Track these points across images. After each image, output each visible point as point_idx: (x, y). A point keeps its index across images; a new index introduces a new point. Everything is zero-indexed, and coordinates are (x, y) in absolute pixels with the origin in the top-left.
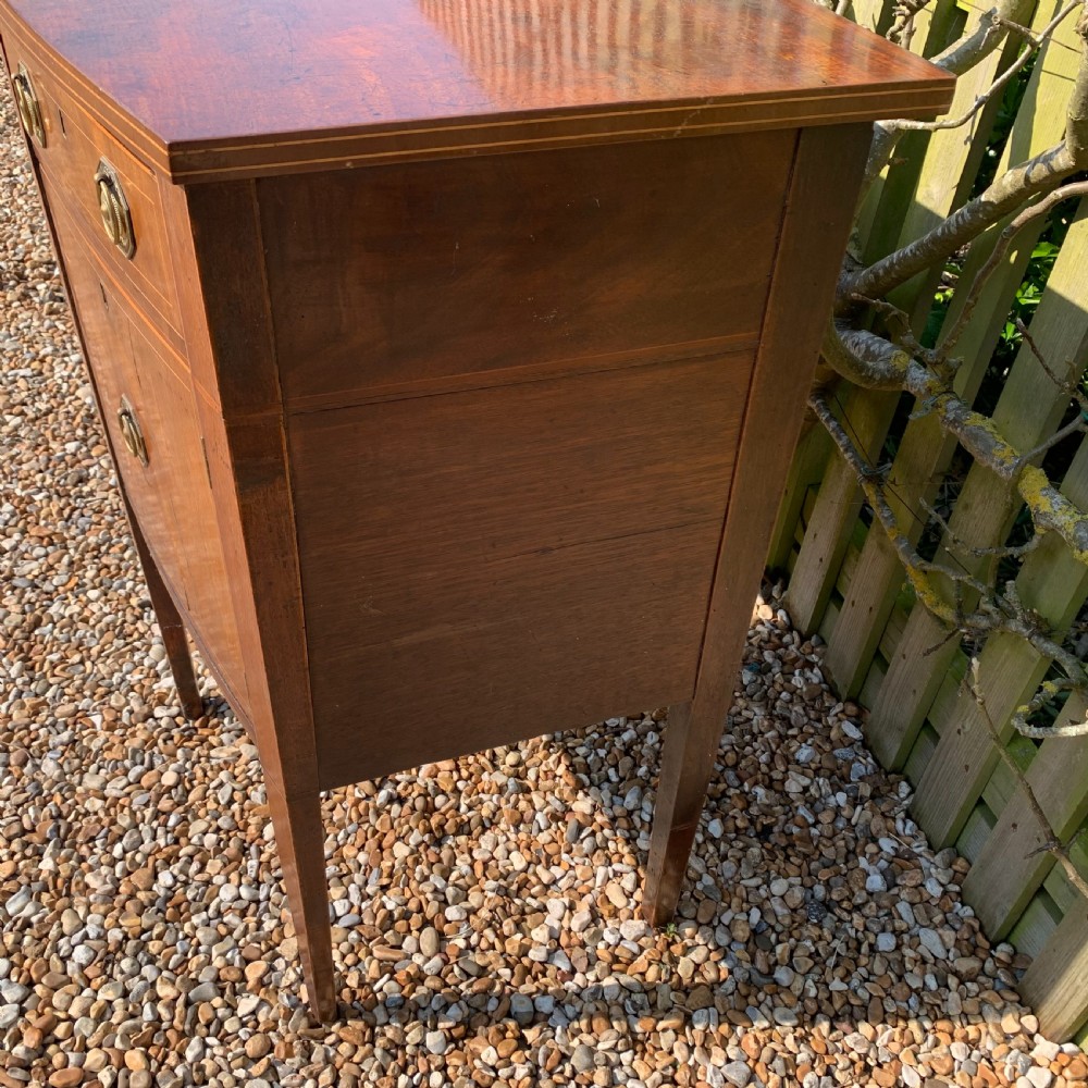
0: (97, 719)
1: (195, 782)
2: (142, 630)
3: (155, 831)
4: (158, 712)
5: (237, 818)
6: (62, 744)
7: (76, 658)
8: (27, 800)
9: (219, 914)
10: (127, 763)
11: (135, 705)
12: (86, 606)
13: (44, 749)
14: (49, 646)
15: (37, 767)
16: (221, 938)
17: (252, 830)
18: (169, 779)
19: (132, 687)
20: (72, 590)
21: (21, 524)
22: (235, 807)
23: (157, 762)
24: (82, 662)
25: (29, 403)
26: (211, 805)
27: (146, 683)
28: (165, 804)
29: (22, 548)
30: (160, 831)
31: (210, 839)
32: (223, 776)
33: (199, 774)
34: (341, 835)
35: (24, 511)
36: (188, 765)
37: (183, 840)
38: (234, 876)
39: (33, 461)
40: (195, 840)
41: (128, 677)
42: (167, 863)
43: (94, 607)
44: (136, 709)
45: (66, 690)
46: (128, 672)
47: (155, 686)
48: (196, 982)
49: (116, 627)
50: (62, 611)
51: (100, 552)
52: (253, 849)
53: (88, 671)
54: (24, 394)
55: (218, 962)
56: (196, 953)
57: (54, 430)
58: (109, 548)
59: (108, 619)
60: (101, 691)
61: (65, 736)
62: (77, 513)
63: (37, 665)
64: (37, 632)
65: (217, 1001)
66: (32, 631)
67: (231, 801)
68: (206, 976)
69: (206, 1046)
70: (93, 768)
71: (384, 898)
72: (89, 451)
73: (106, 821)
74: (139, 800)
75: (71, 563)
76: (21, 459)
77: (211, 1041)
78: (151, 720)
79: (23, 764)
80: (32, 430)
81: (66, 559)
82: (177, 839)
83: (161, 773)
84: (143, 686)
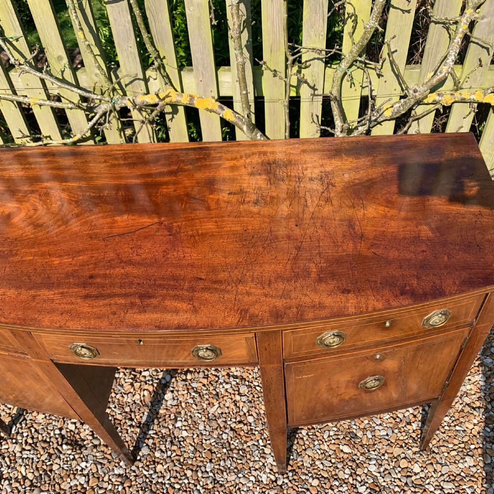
1: (319, 473)
3: (339, 491)
4: (280, 483)
5: (339, 460)
9: (379, 473)
16: (390, 473)
17: (345, 456)
18: (315, 483)
22: (333, 461)
23: (305, 486)
26: (331, 469)
28: (328, 486)
30: (340, 489)
31: (347, 471)
32: (318, 463)
33: (315, 471)
34: (355, 427)
36: (310, 475)
37: (346, 481)
38: (365, 465)
40: (347, 476)
42: (356, 488)
47: (265, 483)
48: (406, 484)
52: (355, 457)
55: (399, 476)
56: (394, 482)
65: (413, 478)
67: (330, 461)
68: (404, 480)
69: (429, 484)
71: (384, 418)
77: (427, 482)
78: (283, 487)
82: (345, 483)
83: (311, 486)
84: (264, 487)
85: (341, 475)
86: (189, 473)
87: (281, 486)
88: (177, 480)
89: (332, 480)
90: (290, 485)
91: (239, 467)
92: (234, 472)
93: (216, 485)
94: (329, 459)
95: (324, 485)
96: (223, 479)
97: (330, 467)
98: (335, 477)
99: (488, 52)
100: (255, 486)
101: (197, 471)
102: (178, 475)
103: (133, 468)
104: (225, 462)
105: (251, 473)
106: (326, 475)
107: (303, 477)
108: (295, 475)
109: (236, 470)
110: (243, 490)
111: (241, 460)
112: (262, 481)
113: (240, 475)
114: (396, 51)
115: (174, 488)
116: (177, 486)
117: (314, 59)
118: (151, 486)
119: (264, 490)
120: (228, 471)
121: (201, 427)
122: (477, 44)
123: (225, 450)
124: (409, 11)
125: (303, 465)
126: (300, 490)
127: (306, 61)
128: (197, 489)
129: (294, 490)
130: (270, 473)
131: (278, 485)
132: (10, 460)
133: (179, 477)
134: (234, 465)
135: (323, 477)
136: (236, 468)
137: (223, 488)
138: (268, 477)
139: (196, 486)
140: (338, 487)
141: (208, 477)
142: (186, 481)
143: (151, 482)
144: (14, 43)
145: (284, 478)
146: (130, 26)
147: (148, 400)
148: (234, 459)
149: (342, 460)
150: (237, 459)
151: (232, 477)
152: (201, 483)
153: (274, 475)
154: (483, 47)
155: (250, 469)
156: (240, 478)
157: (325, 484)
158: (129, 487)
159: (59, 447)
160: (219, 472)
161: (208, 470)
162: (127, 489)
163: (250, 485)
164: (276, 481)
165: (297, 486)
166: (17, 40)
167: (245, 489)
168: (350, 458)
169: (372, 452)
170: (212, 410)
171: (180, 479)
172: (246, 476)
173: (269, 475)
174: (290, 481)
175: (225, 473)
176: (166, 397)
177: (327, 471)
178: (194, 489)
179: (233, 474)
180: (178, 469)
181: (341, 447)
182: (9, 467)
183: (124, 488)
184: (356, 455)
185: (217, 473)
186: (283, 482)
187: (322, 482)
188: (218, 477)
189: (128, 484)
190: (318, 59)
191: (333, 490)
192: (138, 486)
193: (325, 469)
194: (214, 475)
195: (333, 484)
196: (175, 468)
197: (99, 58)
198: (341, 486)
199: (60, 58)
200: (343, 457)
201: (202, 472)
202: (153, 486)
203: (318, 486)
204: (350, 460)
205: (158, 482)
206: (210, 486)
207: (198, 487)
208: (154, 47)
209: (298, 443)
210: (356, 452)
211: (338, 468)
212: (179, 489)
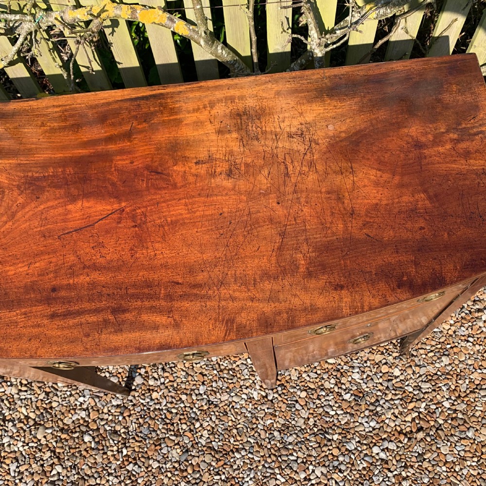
0: (269, 422)
1: (306, 385)
2: (223, 404)
3: (326, 400)
4: (270, 398)
5: (324, 371)
6: (280, 434)
7: (235, 431)
8: (306, 446)
9: (362, 379)
10: (293, 410)
11: (264, 407)
12: (204, 428)
13: (281, 442)
14: (225, 443)
15: (290, 444)
16: (372, 379)
17: (330, 367)
18: (304, 394)
19: (255, 408)
20: (193, 435)
21: (143, 460)
22: (319, 372)
23: (294, 399)
24: (237, 429)
25: (42, 462)
26: (317, 381)
27: (254, 402)
28: (315, 396)
29: (159, 458)
30: (327, 398)
31: (333, 381)
32: (304, 375)
33: (303, 384)
35: (135, 459)
36: (298, 388)
37: (332, 390)
38: (349, 374)
39: (96, 457)
40: (332, 386)
41: (249, 410)
42: (341, 396)
43: (205, 424)
44: (267, 406)
45: (252, 434)
46: (247, 410)
47: (256, 399)
48: (387, 388)
49: (219, 415)
50: (205, 439)
51: (169, 423)
52: (339, 367)
53: (242, 426)
54: (34, 466)
55: (381, 380)
56: (377, 387)
57: (70, 448)
58: (168, 419)
59: (214, 418)
60: (254, 421)
61: (276, 434)
62: (140, 434)
63: (235, 447)
64: (216, 448)
65: (394, 382)
66: (215, 450)
67: (316, 373)
68: (385, 384)
69: (408, 385)
70: (293, 422)
72: (93, 430)
73: (319, 417)
74: (311, 405)
75: (175, 435)
76: (92, 463)
77: (406, 384)
78: (274, 401)
79: (288, 449)
80: (68, 459)
81: (173, 438)
82: (331, 392)
83: (300, 397)
84: (255, 404)
85: (327, 385)
86: (184, 397)
87: (272, 401)
88: (173, 405)
89: (318, 390)
90: (280, 399)
91: (231, 386)
92: (226, 392)
93: (210, 406)
94: (315, 371)
95: (311, 396)
96: (216, 400)
97: (316, 378)
98: (322, 388)
100: (248, 403)
101: (191, 395)
102: (174, 400)
103: (130, 398)
104: (217, 383)
105: (242, 391)
106: (312, 386)
107: (292, 390)
108: (284, 389)
109: (228, 390)
110: (236, 408)
111: (232, 379)
112: (253, 398)
113: (232, 394)
115: (171, 413)
116: (174, 411)
118: (149, 413)
119: (256, 406)
120: (220, 391)
123: (215, 372)
125: (290, 379)
126: (289, 402)
128: (193, 412)
129: (284, 403)
130: (260, 389)
131: (268, 400)
132: (10, 403)
133: (175, 402)
134: (226, 385)
135: (310, 388)
136: (228, 388)
137: (218, 408)
138: (258, 393)
139: (192, 409)
140: (324, 396)
141: (203, 399)
142: (182, 405)
143: (149, 409)
145: (274, 393)
148: (225, 379)
149: (327, 370)
150: (228, 379)
151: (225, 397)
152: (196, 406)
153: (265, 391)
155: (241, 387)
156: (232, 397)
157: (312, 394)
158: (129, 416)
159: (55, 386)
160: (212, 393)
161: (202, 392)
162: (127, 418)
163: (243, 402)
164: (266, 396)
165: (286, 399)
167: (239, 407)
168: (334, 368)
169: (355, 361)
171: (176, 404)
172: (238, 394)
173: (259, 392)
174: (280, 395)
175: (218, 394)
177: (313, 382)
178: (191, 411)
179: (226, 394)
180: (173, 394)
182: (9, 409)
183: (124, 418)
184: (340, 365)
185: (211, 394)
186: (273, 397)
187: (310, 393)
188: (212, 398)
189: (128, 414)
191: (320, 400)
192: (138, 414)
193: (311, 380)
194: (208, 396)
195: (320, 394)
196: (170, 394)
198: (328, 395)
200: (327, 368)
201: (196, 395)
202: (151, 413)
203: (306, 397)
204: (334, 370)
205: (155, 409)
206: (205, 408)
207: (195, 410)
210: (339, 361)
211: (323, 379)
212: (177, 414)
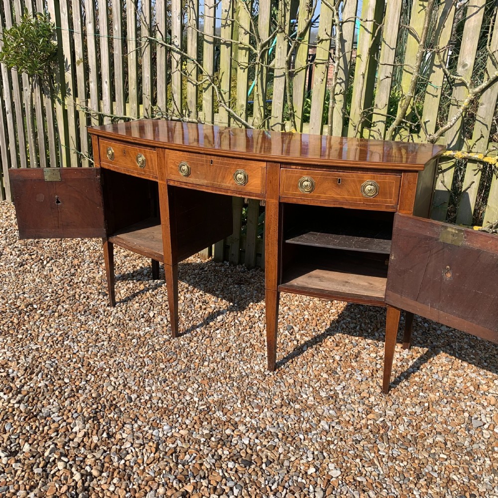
85: (312, 384)
99: (487, 128)
101: (215, 352)
109: (240, 360)
113: (242, 362)
114: (429, 121)
117: (380, 121)
121: (231, 337)
122: (480, 121)
123: (239, 351)
124: (436, 96)
127: (374, 122)
144: (223, 95)
146: (283, 91)
147: (206, 317)
154: (483, 124)
159: (138, 318)
166: (225, 93)
170: (243, 333)
176: (218, 317)
180: (203, 348)
181: (322, 374)
190: (382, 121)
197: (262, 108)
199: (242, 106)
201: (218, 354)
208: (292, 104)
209: (292, 362)
